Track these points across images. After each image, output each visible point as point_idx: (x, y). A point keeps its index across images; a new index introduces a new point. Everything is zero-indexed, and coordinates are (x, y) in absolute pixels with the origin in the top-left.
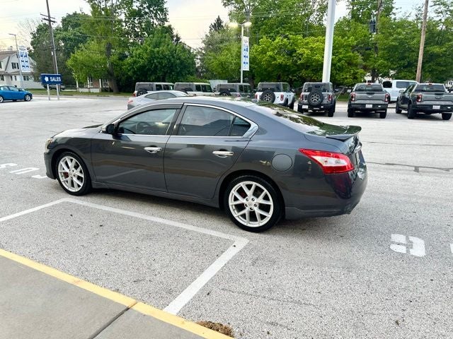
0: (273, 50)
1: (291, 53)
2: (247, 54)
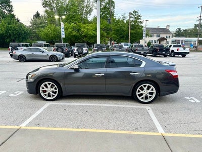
0: (71, 29)
1: (78, 30)
2: (64, 30)
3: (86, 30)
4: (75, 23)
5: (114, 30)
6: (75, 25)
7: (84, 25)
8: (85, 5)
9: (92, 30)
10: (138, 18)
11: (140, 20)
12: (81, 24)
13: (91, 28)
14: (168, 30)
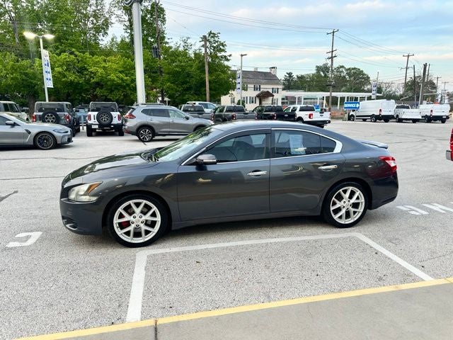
0: (61, 66)
2: (49, 69)
3: (100, 71)
4: (72, 53)
5: (168, 73)
6: (72, 56)
7: (97, 58)
8: (90, 10)
9: (116, 70)
10: (220, 47)
11: (223, 54)
12: (87, 54)
13: (115, 66)
14: (275, 76)
